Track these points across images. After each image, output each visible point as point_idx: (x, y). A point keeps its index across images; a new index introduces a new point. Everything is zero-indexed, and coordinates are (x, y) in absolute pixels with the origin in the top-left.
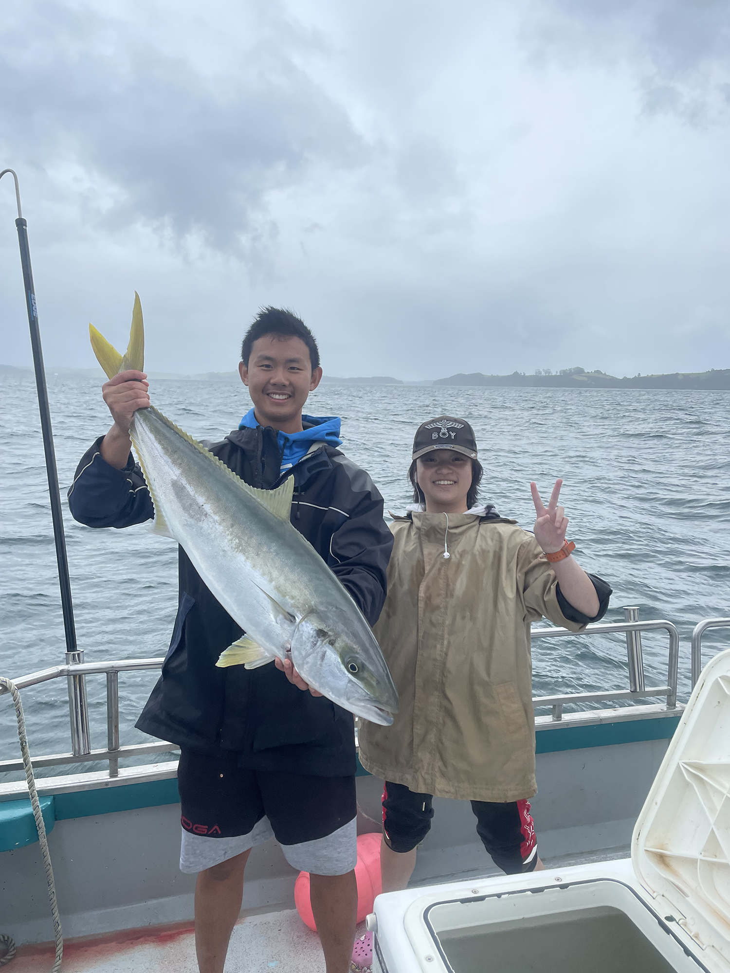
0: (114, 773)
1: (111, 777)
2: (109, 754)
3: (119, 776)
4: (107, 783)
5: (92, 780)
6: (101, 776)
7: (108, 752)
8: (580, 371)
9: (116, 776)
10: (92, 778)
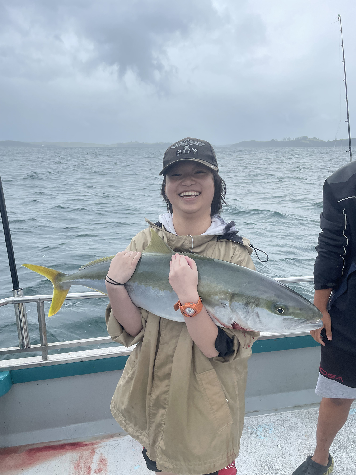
0: (45, 358)
1: (44, 360)
2: (41, 348)
3: (48, 360)
4: (40, 364)
5: (32, 362)
6: (38, 360)
7: (40, 347)
8: (305, 138)
9: (47, 360)
10: (32, 361)
